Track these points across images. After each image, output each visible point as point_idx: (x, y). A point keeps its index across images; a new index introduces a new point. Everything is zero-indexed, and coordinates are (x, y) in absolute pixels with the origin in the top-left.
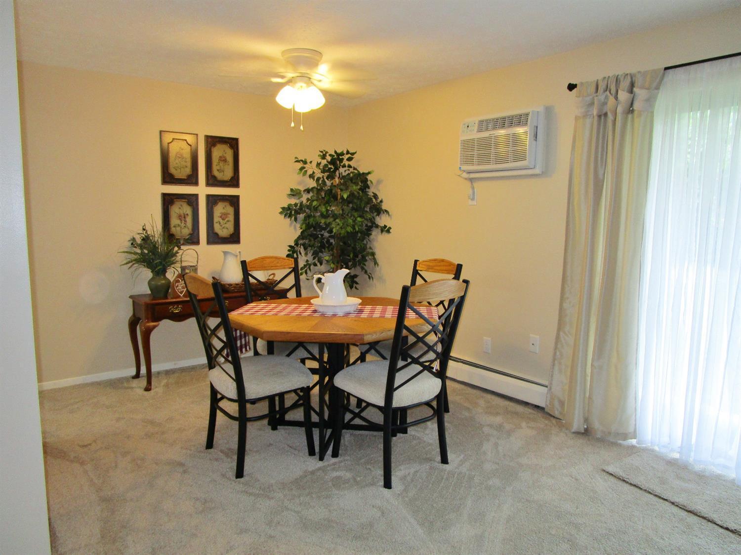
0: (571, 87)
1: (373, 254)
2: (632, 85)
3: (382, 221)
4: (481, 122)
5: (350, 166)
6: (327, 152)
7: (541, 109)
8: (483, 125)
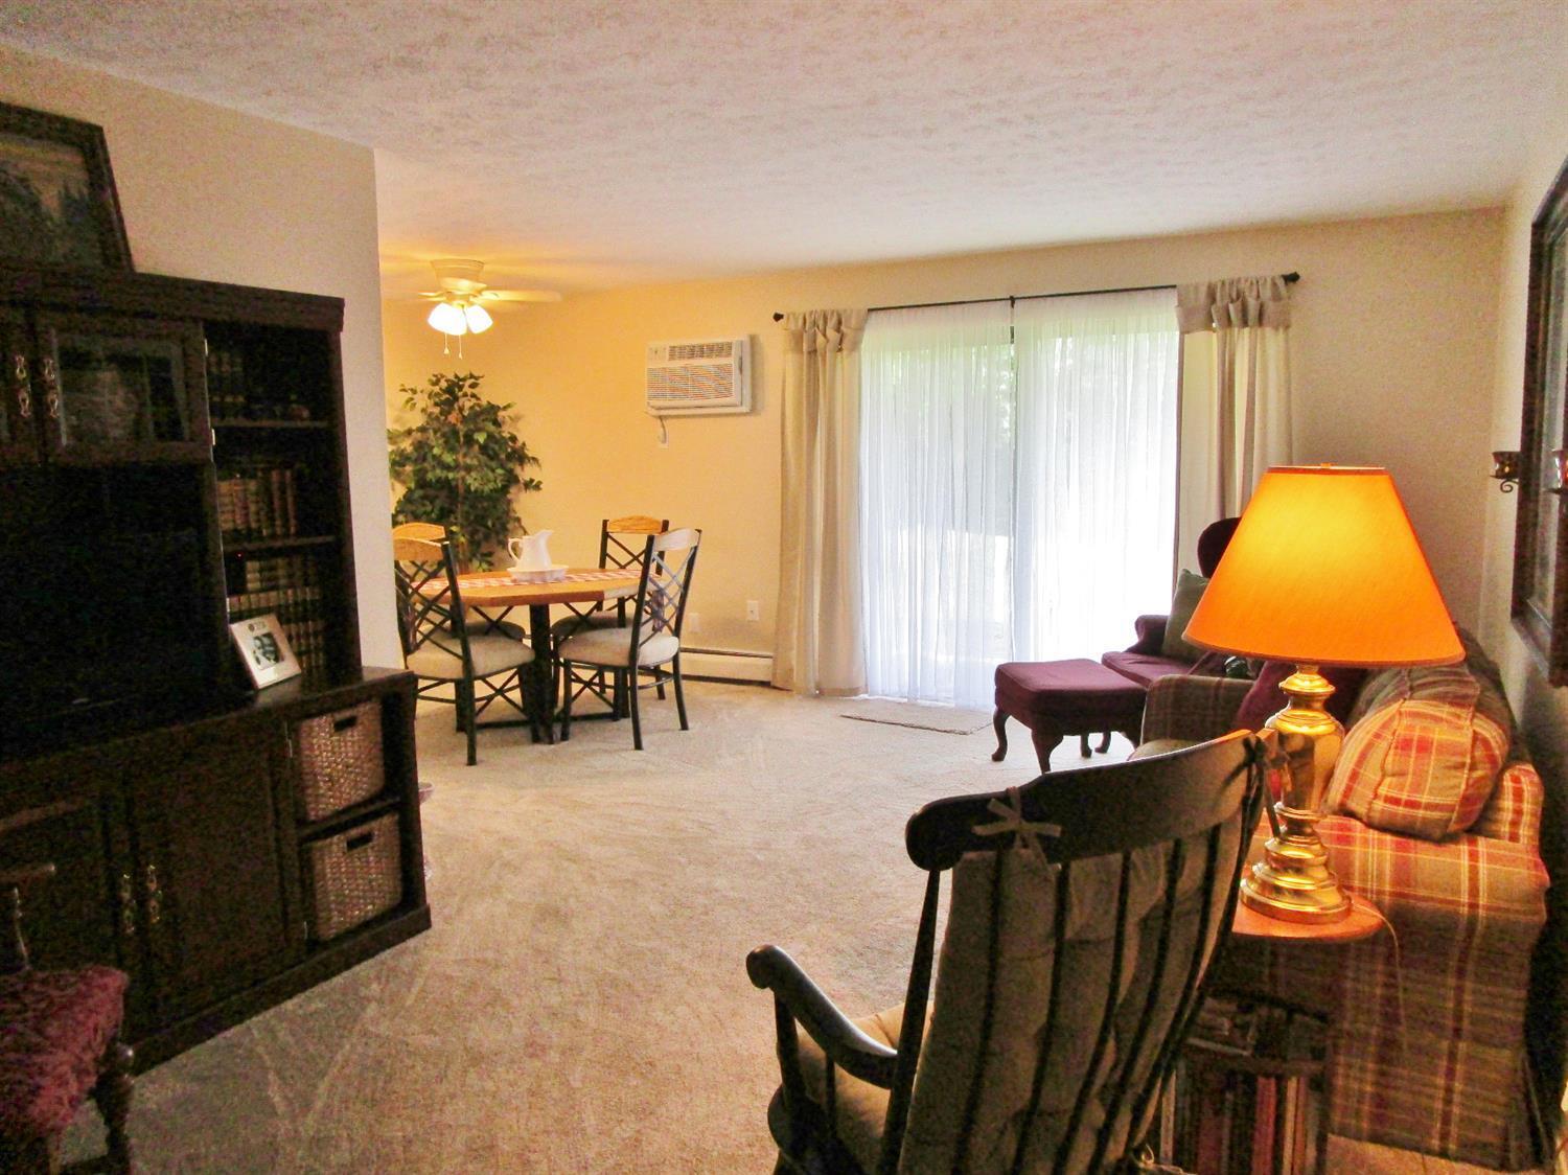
0: (778, 317)
1: (518, 520)
2: (840, 323)
3: (526, 473)
4: (673, 349)
5: (473, 396)
6: (443, 376)
7: (746, 339)
8: (675, 353)
